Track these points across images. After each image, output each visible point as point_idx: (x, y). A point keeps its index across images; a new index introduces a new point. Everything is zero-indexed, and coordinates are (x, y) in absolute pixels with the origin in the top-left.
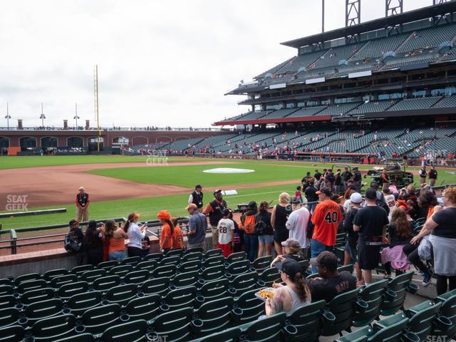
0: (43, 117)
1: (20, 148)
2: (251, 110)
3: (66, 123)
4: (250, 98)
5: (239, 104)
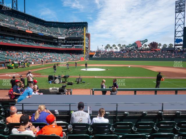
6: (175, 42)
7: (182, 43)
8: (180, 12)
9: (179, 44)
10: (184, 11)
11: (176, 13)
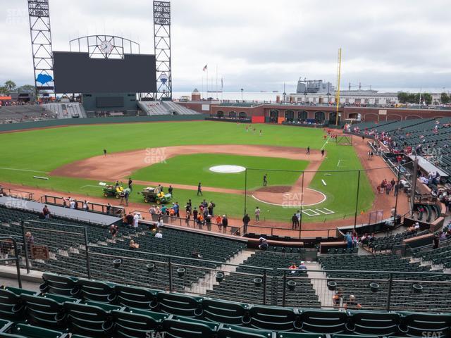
6: (36, 81)
7: (51, 84)
8: (39, 17)
9: (45, 85)
10: (48, 16)
11: (30, 15)
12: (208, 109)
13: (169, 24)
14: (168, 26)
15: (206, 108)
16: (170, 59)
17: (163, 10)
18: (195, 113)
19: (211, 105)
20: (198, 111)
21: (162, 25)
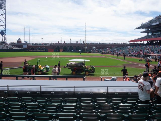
0: (71, 40)
1: (63, 50)
2: (147, 35)
3: (77, 42)
4: (146, 30)
5: (141, 33)
12: (26, 47)
13: (5, 9)
14: (5, 10)
15: (25, 46)
16: (5, 25)
17: (2, 2)
18: (19, 48)
19: (27, 45)
20: (20, 48)
21: (1, 9)
